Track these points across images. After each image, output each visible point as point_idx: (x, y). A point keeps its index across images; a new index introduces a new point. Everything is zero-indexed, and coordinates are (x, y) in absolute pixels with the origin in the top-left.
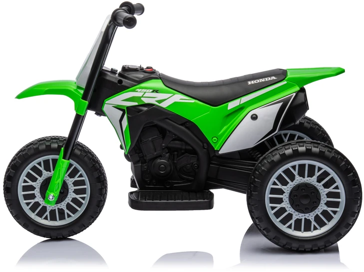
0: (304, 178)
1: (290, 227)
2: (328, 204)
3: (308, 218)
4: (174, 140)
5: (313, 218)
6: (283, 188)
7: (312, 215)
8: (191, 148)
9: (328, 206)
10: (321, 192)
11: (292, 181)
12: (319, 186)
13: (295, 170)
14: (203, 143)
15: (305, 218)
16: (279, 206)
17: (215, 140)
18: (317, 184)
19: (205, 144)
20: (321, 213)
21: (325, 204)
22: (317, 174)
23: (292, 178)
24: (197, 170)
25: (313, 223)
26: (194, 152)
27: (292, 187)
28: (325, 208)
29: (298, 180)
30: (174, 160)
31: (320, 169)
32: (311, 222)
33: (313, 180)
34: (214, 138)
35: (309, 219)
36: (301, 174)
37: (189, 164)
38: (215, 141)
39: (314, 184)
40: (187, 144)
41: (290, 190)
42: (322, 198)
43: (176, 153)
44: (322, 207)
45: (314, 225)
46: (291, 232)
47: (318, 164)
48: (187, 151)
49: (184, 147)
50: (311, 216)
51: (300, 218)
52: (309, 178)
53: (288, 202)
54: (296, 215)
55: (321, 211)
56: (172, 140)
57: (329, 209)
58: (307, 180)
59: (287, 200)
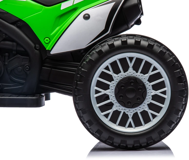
0: (137, 72)
1: (106, 116)
2: (151, 106)
3: (127, 113)
4: (5, 40)
5: (132, 114)
6: (114, 75)
7: (132, 111)
8: (23, 49)
9: (150, 108)
10: (148, 92)
11: (125, 72)
12: (149, 85)
13: (131, 62)
14: (35, 44)
15: (124, 113)
16: (103, 92)
17: (47, 40)
18: (148, 82)
19: (37, 45)
20: (141, 113)
21: (148, 105)
22: (151, 73)
23: (126, 69)
24: (28, 72)
25: (130, 120)
26: (25, 53)
27: (123, 77)
28: (147, 109)
29: (131, 72)
30: (4, 62)
31: (155, 69)
32: (128, 118)
33: (144, 78)
34: (46, 39)
35: (127, 115)
36: (136, 68)
37: (20, 66)
38: (47, 42)
39: (144, 82)
40: (18, 44)
41: (119, 79)
42: (147, 98)
43: (7, 54)
44: (144, 107)
45: (130, 122)
46: (107, 121)
47: (155, 63)
48: (18, 52)
49: (15, 48)
50: (130, 112)
51: (119, 110)
52: (142, 74)
53: (114, 91)
54: (117, 107)
55: (142, 110)
56: (2, 41)
57: (150, 112)
58: (139, 75)
59: (114, 88)
